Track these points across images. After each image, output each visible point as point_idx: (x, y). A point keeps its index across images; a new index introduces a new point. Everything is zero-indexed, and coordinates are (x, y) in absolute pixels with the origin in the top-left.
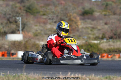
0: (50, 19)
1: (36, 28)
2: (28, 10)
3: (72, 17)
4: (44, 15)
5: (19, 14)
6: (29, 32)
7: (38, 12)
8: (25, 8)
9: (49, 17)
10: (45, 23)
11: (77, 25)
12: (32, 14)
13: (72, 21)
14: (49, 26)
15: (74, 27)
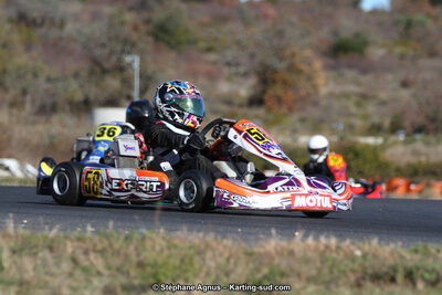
0: (229, 64)
3: (297, 59)
5: (134, 45)
7: (192, 42)
8: (151, 28)
9: (225, 56)
10: (213, 77)
11: (315, 87)
13: (300, 72)
14: (224, 88)
15: (303, 93)
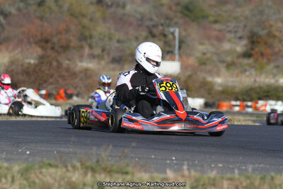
0: (230, 32)
1: (201, 48)
2: (187, 13)
3: (274, 29)
4: (216, 22)
5: (171, 19)
6: (189, 55)
7: (205, 17)
8: (179, 8)
9: (228, 27)
10: (220, 39)
12: (193, 21)
13: (275, 36)
14: (227, 46)
15: (277, 50)
